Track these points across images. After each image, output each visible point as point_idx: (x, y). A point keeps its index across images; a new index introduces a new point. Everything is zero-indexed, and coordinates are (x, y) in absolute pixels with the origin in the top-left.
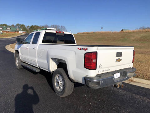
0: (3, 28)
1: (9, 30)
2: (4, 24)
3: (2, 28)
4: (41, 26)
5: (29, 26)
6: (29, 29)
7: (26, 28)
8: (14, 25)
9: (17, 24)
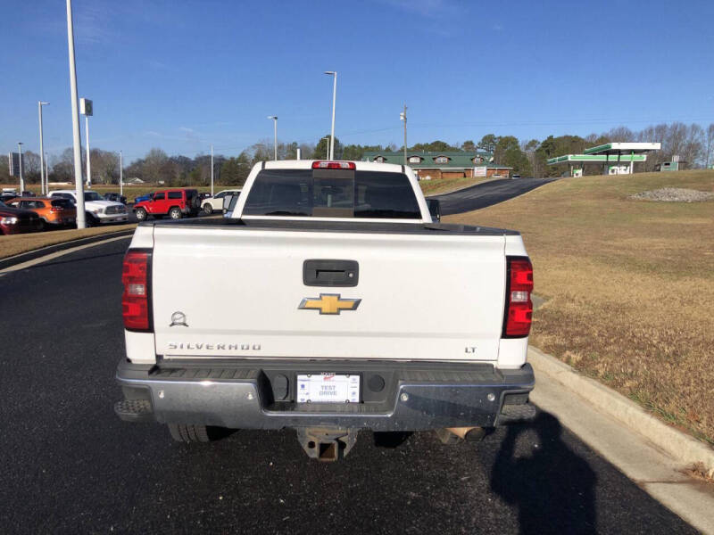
0: (422, 159)
1: (443, 164)
2: (437, 143)
3: (418, 160)
4: (593, 136)
5: (533, 143)
6: (536, 156)
7: (520, 152)
8: (471, 143)
9: (485, 138)
